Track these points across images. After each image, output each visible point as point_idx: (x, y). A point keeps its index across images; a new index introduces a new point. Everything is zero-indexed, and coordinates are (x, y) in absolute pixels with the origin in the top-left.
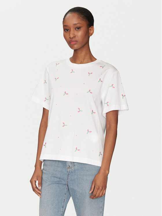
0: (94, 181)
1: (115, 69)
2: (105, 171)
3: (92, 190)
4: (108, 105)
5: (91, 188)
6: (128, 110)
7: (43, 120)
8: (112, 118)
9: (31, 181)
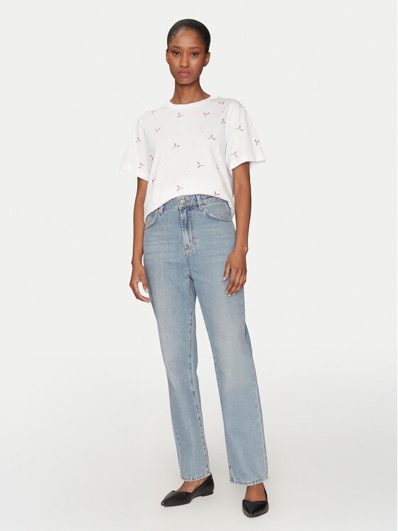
0: (229, 262)
1: (241, 105)
2: (243, 247)
3: (227, 276)
4: (236, 156)
5: (225, 273)
6: (264, 161)
7: (139, 195)
8: (241, 173)
9: (131, 285)
